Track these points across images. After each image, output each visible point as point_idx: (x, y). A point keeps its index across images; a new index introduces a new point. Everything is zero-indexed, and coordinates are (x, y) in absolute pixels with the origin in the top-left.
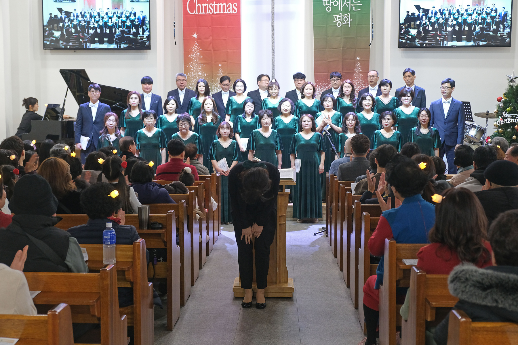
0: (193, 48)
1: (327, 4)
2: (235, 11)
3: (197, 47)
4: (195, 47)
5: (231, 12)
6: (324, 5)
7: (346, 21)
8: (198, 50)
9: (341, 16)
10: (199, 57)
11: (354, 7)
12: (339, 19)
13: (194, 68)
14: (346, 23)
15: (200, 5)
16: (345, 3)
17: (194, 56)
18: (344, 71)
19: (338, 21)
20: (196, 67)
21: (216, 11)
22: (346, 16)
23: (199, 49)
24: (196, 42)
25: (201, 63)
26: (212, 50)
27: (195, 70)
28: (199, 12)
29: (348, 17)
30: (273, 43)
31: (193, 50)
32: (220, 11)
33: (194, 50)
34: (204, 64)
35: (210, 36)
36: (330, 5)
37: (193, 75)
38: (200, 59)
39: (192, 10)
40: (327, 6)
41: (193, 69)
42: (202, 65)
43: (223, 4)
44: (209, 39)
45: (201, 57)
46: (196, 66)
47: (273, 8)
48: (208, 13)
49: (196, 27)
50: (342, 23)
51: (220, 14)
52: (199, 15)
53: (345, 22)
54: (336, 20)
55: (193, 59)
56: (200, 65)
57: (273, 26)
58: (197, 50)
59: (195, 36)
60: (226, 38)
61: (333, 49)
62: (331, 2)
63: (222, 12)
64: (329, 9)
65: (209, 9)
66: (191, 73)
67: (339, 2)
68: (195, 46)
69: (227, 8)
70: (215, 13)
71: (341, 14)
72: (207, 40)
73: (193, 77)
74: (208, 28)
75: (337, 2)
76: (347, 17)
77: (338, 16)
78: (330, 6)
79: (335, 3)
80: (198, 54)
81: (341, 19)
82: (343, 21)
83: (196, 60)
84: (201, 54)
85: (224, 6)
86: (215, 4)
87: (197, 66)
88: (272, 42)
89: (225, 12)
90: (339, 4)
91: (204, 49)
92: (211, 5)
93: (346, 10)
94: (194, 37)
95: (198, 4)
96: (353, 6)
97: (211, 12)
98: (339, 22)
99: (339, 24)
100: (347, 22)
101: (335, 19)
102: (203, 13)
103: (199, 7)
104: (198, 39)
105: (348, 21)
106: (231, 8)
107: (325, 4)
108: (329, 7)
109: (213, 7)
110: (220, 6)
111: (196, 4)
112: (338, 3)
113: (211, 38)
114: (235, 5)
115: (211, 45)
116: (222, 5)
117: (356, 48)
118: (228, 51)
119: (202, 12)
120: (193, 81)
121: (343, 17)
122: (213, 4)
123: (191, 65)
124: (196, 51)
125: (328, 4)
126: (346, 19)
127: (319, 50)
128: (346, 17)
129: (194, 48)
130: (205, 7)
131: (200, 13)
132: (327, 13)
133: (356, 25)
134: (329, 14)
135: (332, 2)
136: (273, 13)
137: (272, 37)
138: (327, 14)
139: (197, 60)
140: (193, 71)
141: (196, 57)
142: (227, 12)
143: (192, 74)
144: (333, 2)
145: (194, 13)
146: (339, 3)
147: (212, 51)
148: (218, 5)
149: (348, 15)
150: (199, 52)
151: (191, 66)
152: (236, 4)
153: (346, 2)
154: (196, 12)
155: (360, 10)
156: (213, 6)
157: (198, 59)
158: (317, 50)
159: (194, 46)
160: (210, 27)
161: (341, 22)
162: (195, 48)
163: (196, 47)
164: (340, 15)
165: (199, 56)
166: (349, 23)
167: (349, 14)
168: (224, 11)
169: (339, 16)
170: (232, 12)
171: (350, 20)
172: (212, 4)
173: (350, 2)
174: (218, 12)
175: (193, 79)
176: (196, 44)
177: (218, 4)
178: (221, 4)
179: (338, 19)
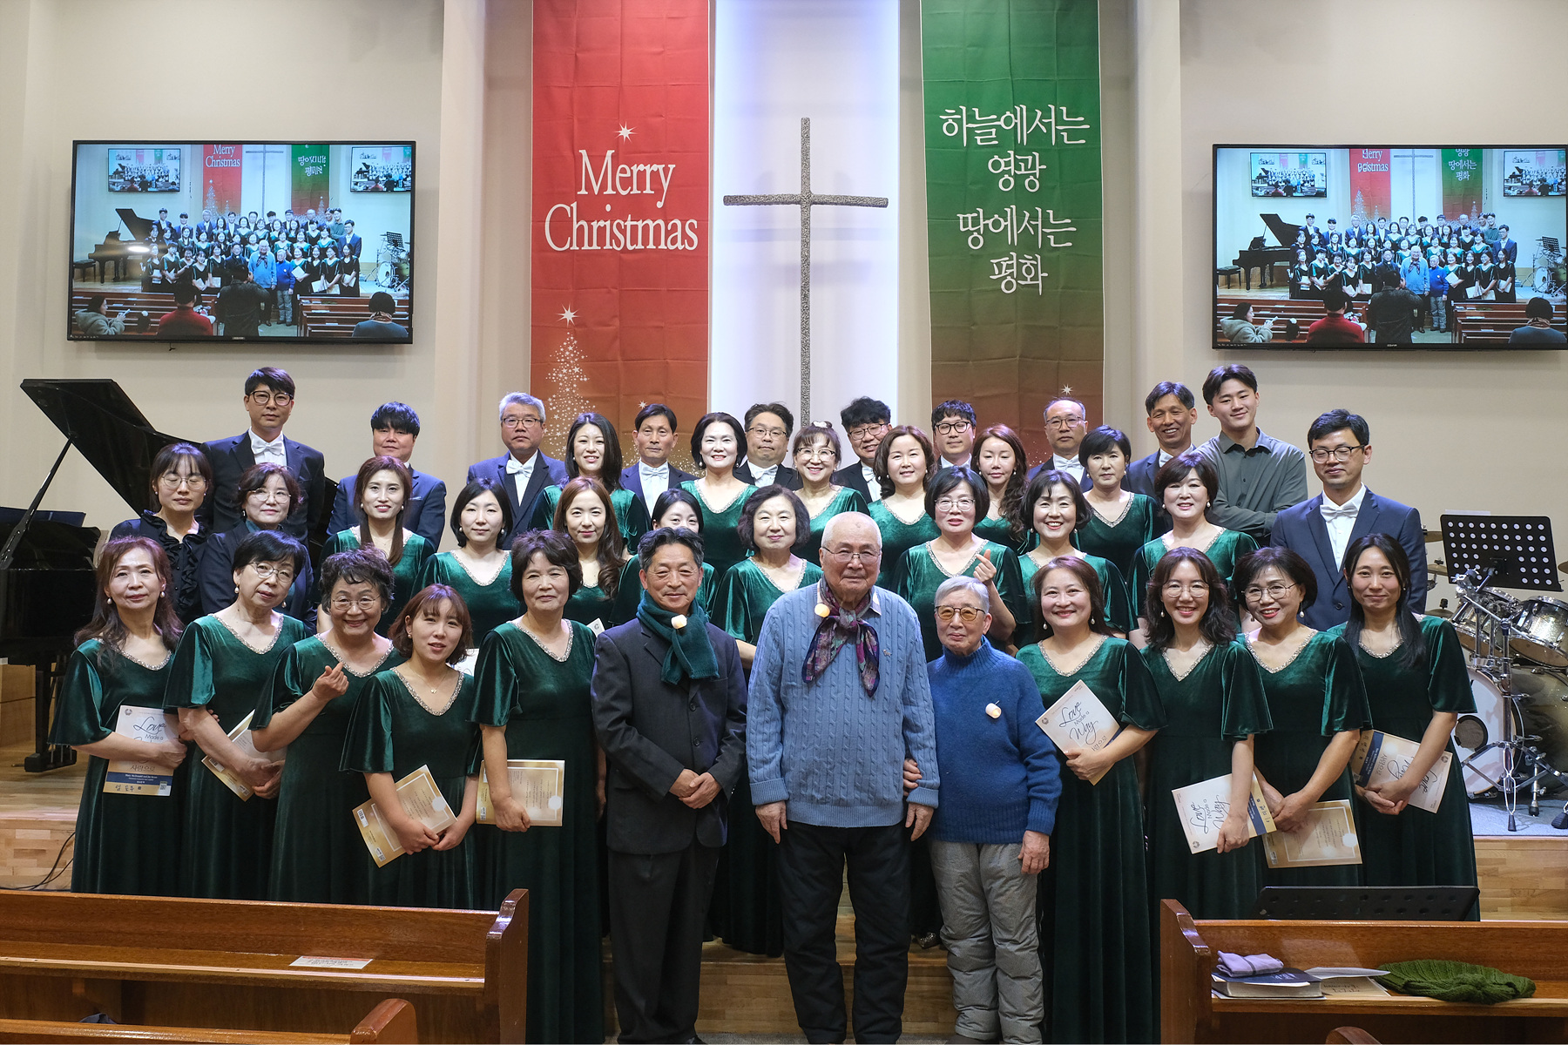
0: (559, 351)
1: (970, 228)
2: (691, 244)
3: (574, 349)
4: (568, 349)
5: (679, 245)
6: (962, 229)
7: (1029, 277)
8: (575, 357)
9: (1014, 262)
10: (578, 379)
11: (1052, 237)
12: (1009, 271)
13: (561, 413)
14: (1029, 282)
15: (583, 223)
16: (1025, 223)
17: (563, 377)
18: (1025, 428)
19: (1005, 277)
20: (569, 409)
21: (634, 241)
22: (1028, 262)
23: (579, 356)
24: (570, 336)
25: (585, 399)
26: (619, 358)
27: (564, 417)
28: (580, 243)
29: (1035, 266)
30: (805, 346)
31: (560, 358)
32: (645, 242)
33: (565, 358)
34: (593, 400)
35: (616, 316)
36: (978, 231)
37: (558, 434)
38: (582, 386)
39: (560, 241)
40: (970, 233)
41: (560, 415)
42: (588, 405)
43: (654, 221)
44: (610, 326)
45: (585, 379)
46: (570, 405)
47: (806, 243)
48: (608, 246)
49: (571, 290)
50: (1017, 283)
51: (645, 250)
52: (580, 253)
53: (1026, 279)
54: (1000, 273)
55: (561, 384)
56: (583, 404)
57: (805, 297)
58: (573, 359)
59: (569, 315)
60: (663, 324)
61: (993, 361)
62: (981, 220)
63: (651, 246)
64: (975, 242)
65: (613, 236)
66: (552, 428)
67: (1006, 221)
68: (568, 346)
69: (668, 233)
70: (630, 248)
71: (1014, 254)
72: (605, 328)
73: (557, 441)
74: (609, 292)
75: (1001, 219)
76: (1031, 264)
77: (1004, 261)
78: (979, 234)
79: (996, 224)
80: (576, 370)
81: (1015, 270)
82: (1020, 276)
83: (568, 390)
84: (586, 372)
85: (657, 228)
86: (629, 223)
87: (572, 407)
88: (802, 342)
89: (662, 246)
90: (1006, 226)
91: (594, 357)
92: (619, 225)
93: (1027, 244)
94: (566, 319)
95: (577, 222)
96: (1050, 234)
97: (618, 244)
98: (1009, 278)
99: (1009, 286)
100: (1031, 279)
101: (997, 272)
102: (595, 247)
103: (581, 229)
104: (576, 326)
105: (1035, 278)
106: (679, 233)
107: (965, 225)
108: (975, 234)
109: (623, 232)
110: (646, 228)
111: (572, 221)
112: (1003, 224)
113: (617, 322)
114: (691, 225)
115: (617, 343)
116: (652, 225)
117: (1060, 359)
118: (667, 363)
119: (590, 244)
120: (557, 453)
121: (1020, 265)
122: (625, 221)
123: (552, 402)
124: (569, 363)
125: (973, 227)
126: (1028, 271)
127: (948, 363)
128: (1029, 265)
129: (563, 353)
130: (601, 230)
131: (586, 247)
132: (971, 253)
133: (1060, 290)
134: (976, 256)
135: (986, 222)
136: (806, 259)
137: (803, 329)
138: (971, 255)
139: (574, 388)
140: (559, 421)
141: (568, 380)
142: (666, 245)
143: (555, 432)
144: (990, 222)
145: (567, 246)
146: (1009, 223)
147: (620, 362)
148: (640, 224)
149: (1036, 259)
150: (580, 363)
151: (554, 408)
152: (695, 222)
153: (1028, 222)
154: (571, 245)
155: (1070, 244)
156: (625, 226)
157: (575, 386)
158: (942, 363)
159: (563, 347)
160: (614, 291)
161: (1016, 280)
162: (567, 353)
163: (570, 348)
164: (1011, 259)
165: (580, 375)
166: (1040, 282)
167: (1039, 257)
168: (657, 242)
169: (1010, 262)
170: (681, 248)
171: (1040, 275)
172: (622, 223)
173: (1040, 223)
174: (640, 246)
175: (557, 447)
176: (570, 339)
177: (641, 221)
178: (649, 222)
179: (1006, 272)
